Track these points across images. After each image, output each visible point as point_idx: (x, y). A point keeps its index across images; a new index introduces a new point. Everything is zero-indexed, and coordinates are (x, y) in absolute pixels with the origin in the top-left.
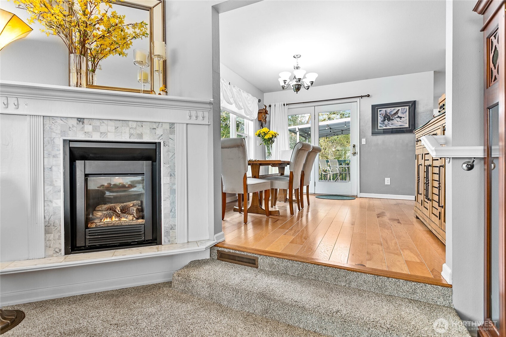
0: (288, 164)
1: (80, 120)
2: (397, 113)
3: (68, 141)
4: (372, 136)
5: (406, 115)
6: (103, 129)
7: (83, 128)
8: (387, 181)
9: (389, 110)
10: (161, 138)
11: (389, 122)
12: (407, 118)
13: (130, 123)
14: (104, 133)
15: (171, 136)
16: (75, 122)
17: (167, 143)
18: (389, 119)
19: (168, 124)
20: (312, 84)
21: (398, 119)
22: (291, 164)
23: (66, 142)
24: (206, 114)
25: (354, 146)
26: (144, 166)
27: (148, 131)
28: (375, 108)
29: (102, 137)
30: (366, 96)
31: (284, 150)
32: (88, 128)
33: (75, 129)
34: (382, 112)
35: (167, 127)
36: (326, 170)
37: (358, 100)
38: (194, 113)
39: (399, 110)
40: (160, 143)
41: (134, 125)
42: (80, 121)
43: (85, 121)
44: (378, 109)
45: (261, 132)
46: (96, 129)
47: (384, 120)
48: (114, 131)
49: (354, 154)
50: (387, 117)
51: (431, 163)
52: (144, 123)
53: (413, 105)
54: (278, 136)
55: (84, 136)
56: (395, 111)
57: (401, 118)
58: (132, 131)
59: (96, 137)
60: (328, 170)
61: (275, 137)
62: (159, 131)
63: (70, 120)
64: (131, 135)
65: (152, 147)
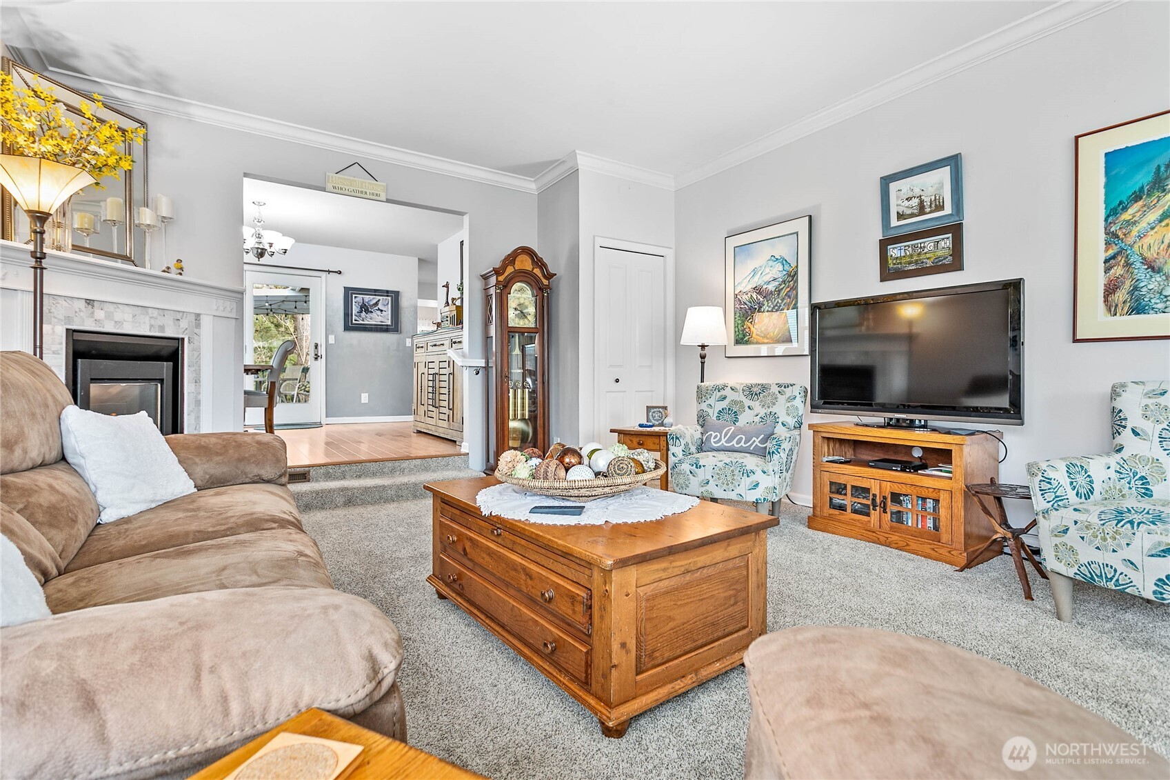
1: (89, 302)
2: (376, 304)
3: (71, 331)
4: (343, 333)
5: (388, 308)
6: (118, 316)
7: (93, 313)
8: (365, 398)
9: (367, 298)
10: (186, 332)
11: (367, 315)
12: (390, 312)
13: (150, 310)
14: (120, 322)
15: (196, 331)
16: (82, 304)
17: (192, 340)
18: (367, 311)
19: (194, 315)
21: (379, 313)
23: (71, 333)
24: (234, 305)
25: (316, 346)
26: (167, 366)
27: (171, 324)
28: (349, 292)
29: (117, 327)
30: (336, 272)
32: (100, 314)
33: (82, 314)
34: (357, 299)
35: (193, 318)
37: (324, 274)
39: (379, 300)
40: (183, 339)
41: (155, 313)
42: (88, 304)
43: (95, 303)
44: (352, 294)
46: (109, 316)
47: (361, 312)
48: (131, 320)
49: (317, 357)
50: (365, 308)
51: (437, 372)
52: (166, 312)
53: (395, 296)
55: (94, 324)
56: (374, 301)
57: (382, 311)
58: (153, 322)
59: (110, 327)
62: (184, 324)
63: (76, 302)
64: (151, 326)
65: (174, 343)
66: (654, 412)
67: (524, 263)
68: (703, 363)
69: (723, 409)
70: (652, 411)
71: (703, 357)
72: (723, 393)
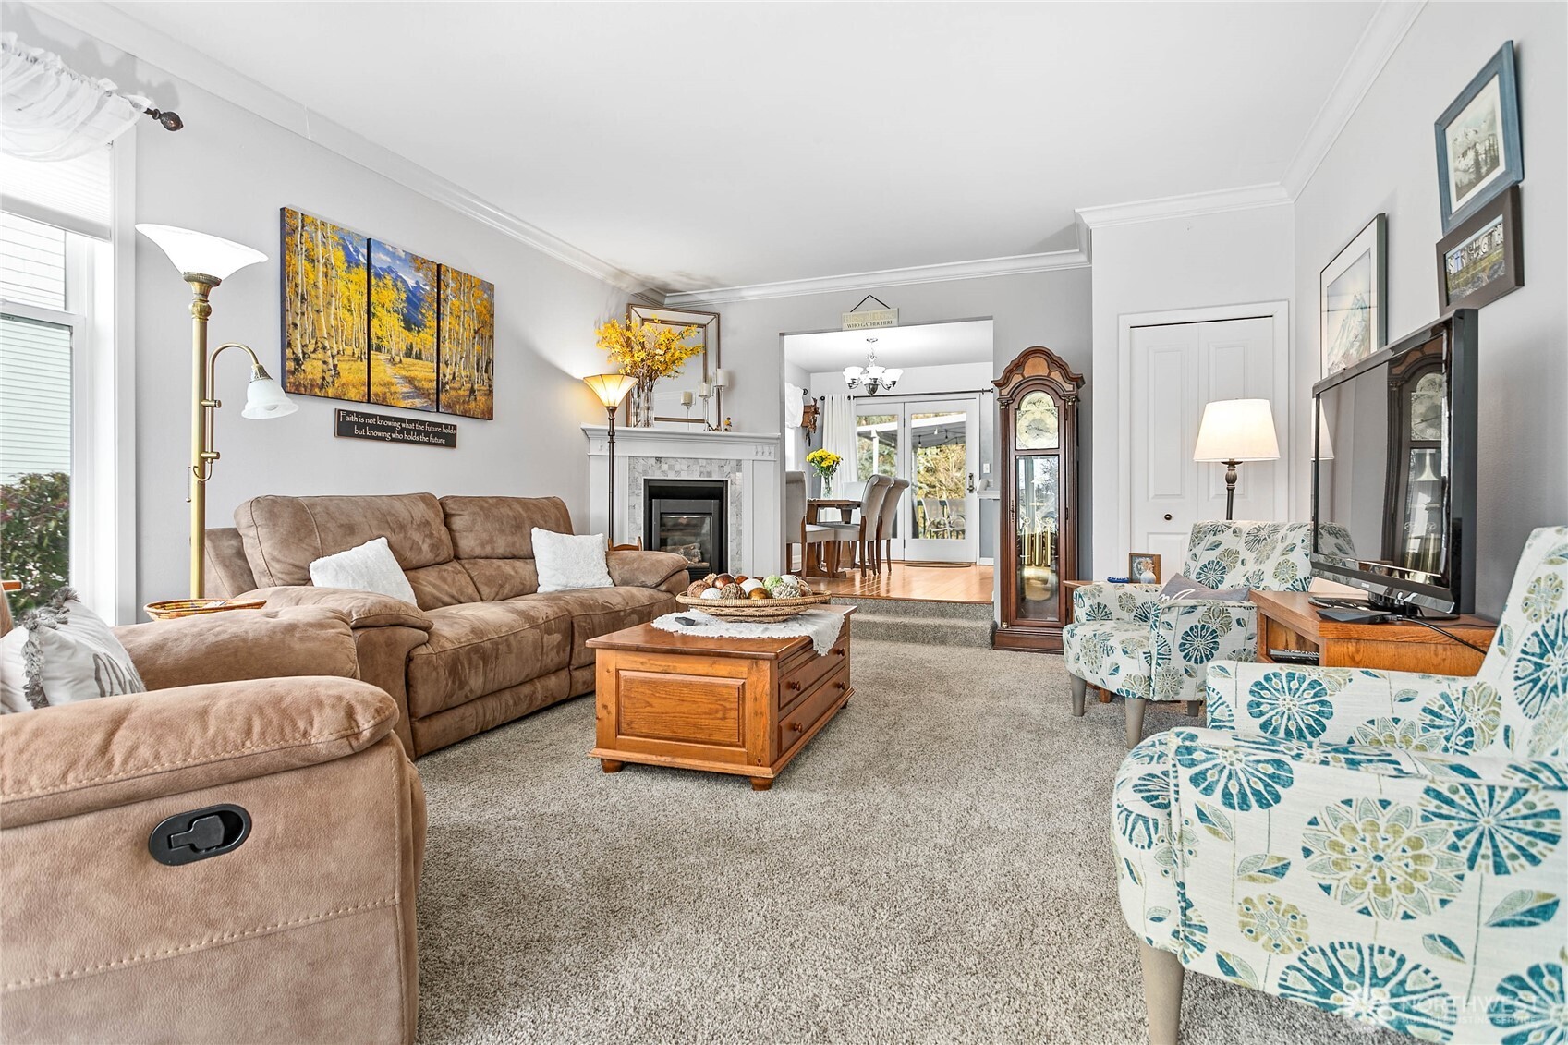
0: (859, 506)
1: (658, 459)
3: (648, 480)
7: (660, 467)
10: (729, 475)
13: (701, 461)
14: (679, 472)
15: (737, 473)
16: (653, 461)
17: (734, 481)
19: (736, 461)
20: (894, 384)
22: (863, 506)
23: (646, 481)
24: (772, 449)
25: (971, 476)
26: (714, 502)
27: (717, 469)
29: (677, 475)
31: (849, 481)
32: (665, 467)
33: (653, 468)
35: (735, 463)
36: (939, 523)
38: (760, 449)
40: (727, 481)
41: (704, 463)
42: (657, 461)
43: (662, 460)
45: (816, 455)
46: (671, 468)
48: (687, 469)
49: (971, 489)
52: (713, 461)
54: (841, 462)
55: (660, 475)
58: (702, 469)
59: (671, 476)
60: (942, 522)
61: (838, 463)
62: (727, 469)
63: (650, 460)
64: (701, 473)
65: (720, 485)
66: (1140, 563)
67: (1037, 368)
68: (1231, 491)
69: (1209, 563)
70: (1138, 561)
71: (1231, 480)
72: (1219, 537)
